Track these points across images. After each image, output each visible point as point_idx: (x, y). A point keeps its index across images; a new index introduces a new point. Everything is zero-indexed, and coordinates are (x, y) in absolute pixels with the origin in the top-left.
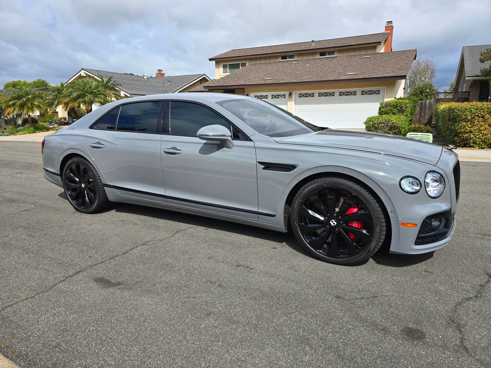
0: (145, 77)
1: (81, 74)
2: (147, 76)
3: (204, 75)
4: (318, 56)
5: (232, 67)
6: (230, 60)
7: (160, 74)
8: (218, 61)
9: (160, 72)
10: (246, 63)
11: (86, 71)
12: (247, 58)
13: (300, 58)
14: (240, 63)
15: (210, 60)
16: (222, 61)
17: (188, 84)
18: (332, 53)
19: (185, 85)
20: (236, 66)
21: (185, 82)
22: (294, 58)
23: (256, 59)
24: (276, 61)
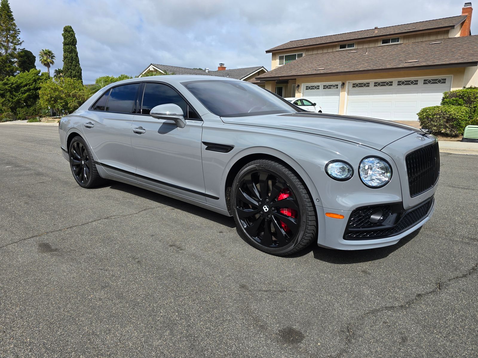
0: (207, 71)
1: (149, 69)
2: (208, 70)
3: (262, 68)
4: (380, 44)
5: (288, 58)
6: (287, 51)
8: (275, 52)
9: (221, 66)
10: (302, 54)
11: (154, 66)
12: (304, 49)
13: (360, 47)
14: (296, 54)
15: (267, 52)
16: (279, 52)
17: (245, 76)
18: (397, 40)
20: (293, 57)
21: (242, 75)
22: (353, 47)
23: (313, 49)
24: (334, 50)
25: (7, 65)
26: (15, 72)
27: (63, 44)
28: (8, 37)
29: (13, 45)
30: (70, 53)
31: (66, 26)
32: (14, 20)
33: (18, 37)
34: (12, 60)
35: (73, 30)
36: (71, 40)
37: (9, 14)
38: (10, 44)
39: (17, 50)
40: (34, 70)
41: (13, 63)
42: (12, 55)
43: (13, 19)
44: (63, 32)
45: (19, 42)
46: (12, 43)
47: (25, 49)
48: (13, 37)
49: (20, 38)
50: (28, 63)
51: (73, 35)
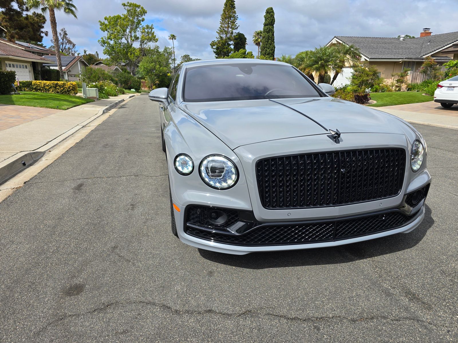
0: (402, 39)
9: (426, 31)
25: (225, 47)
26: (230, 53)
27: (263, 25)
28: (229, 24)
29: (231, 30)
30: (268, 33)
31: (268, 8)
32: (235, 8)
33: (236, 23)
34: (229, 43)
35: (273, 11)
36: (270, 20)
37: (232, 3)
38: (230, 29)
39: (234, 34)
40: (242, 50)
41: (229, 45)
42: (230, 39)
43: (234, 8)
44: (265, 14)
45: (236, 27)
46: (231, 28)
47: (239, 32)
48: (232, 22)
49: (237, 23)
50: (240, 45)
51: (272, 16)
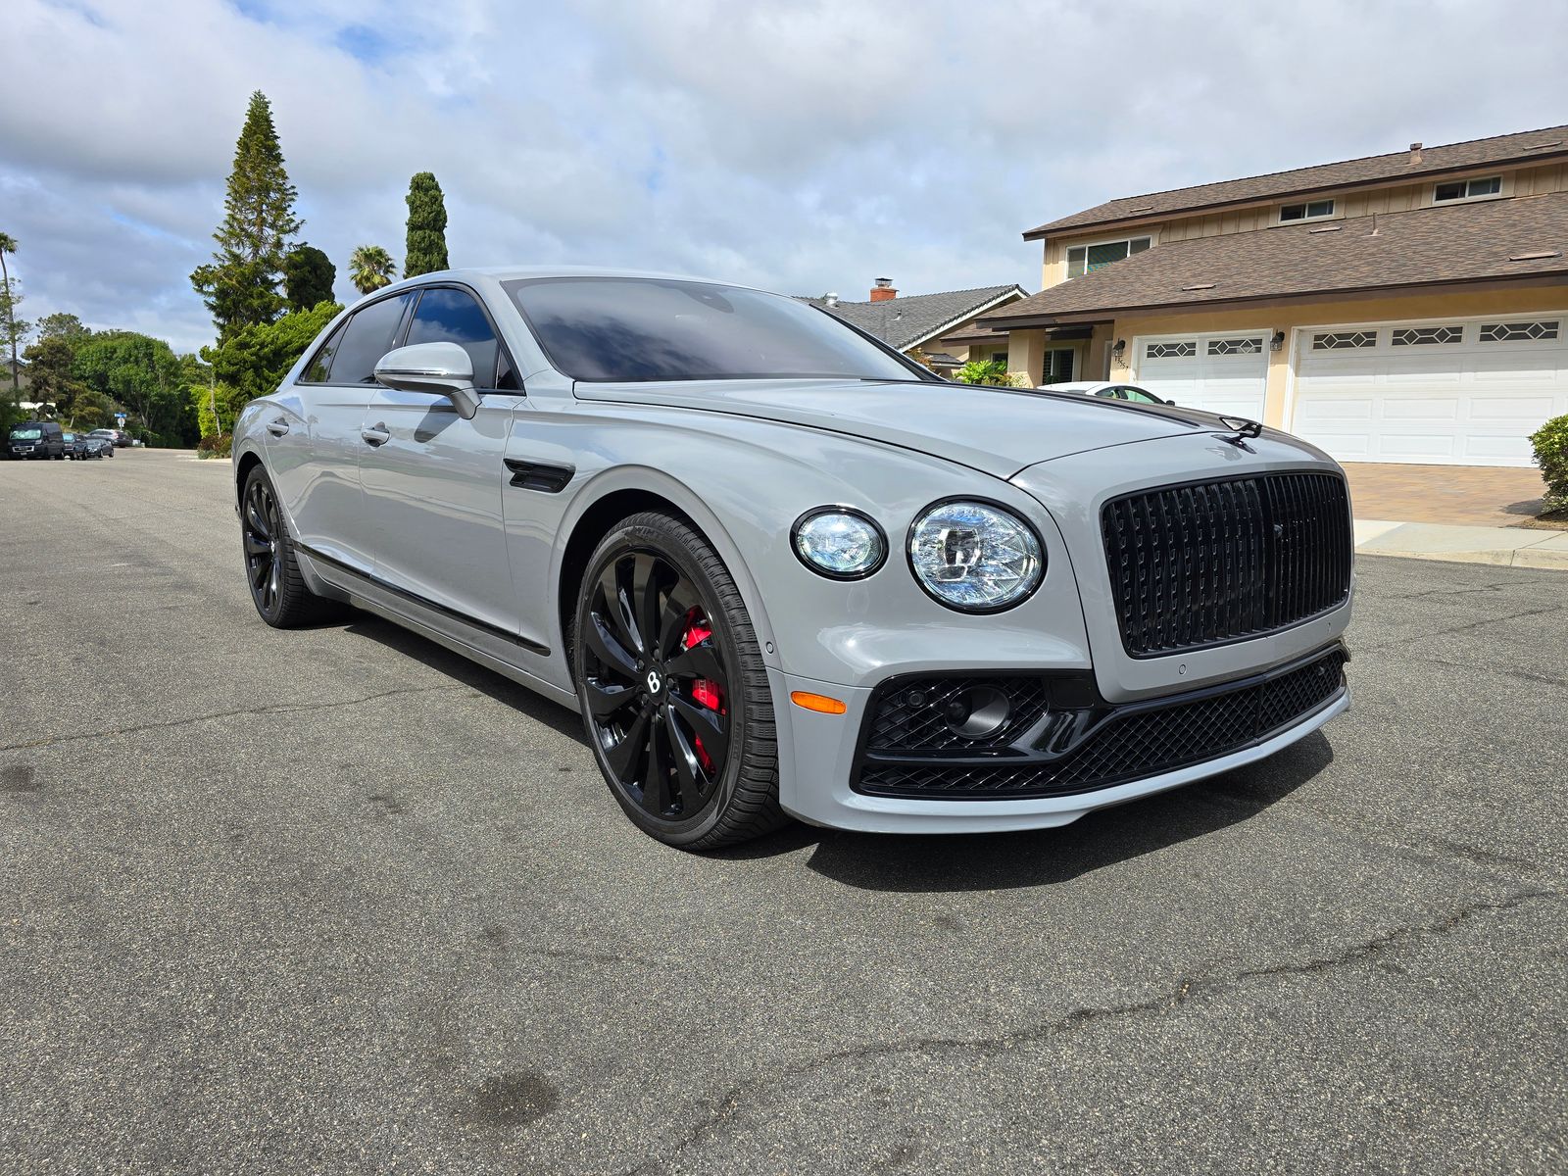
0: (831, 302)
2: (836, 298)
3: (1013, 289)
4: (1430, 201)
5: (1100, 255)
6: (1094, 233)
7: (884, 291)
8: (1054, 238)
9: (883, 285)
10: (1148, 241)
12: (1155, 224)
13: (1356, 212)
14: (1129, 240)
15: (1028, 236)
16: (1068, 237)
17: (955, 318)
18: (1494, 184)
19: (946, 323)
20: (1116, 252)
21: (947, 313)
22: (1331, 213)
23: (1186, 224)
24: (1262, 225)
25: (256, 291)
26: (276, 311)
27: (406, 228)
28: (262, 211)
29: (275, 233)
30: (425, 255)
31: (418, 175)
32: (283, 161)
33: (290, 211)
34: (270, 277)
35: (437, 185)
36: (430, 213)
37: (270, 143)
38: (268, 231)
39: (286, 248)
40: (325, 306)
41: (273, 285)
42: (270, 264)
43: (278, 159)
44: (409, 192)
45: (293, 225)
46: (273, 226)
47: (306, 243)
48: (277, 208)
49: (294, 213)
50: (314, 287)
51: (437, 200)
